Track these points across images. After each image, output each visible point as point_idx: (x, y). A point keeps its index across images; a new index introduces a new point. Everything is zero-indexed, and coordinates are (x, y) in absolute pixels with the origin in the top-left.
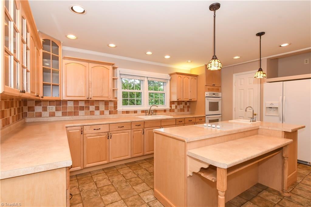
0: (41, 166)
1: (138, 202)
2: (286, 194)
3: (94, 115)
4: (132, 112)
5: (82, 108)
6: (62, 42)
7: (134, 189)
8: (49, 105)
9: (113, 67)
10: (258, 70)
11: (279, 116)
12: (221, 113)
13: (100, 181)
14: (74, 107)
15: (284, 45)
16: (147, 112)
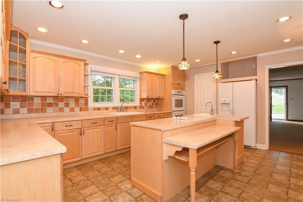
0: (38, 152)
1: (117, 191)
2: (237, 171)
3: (63, 111)
4: (103, 109)
5: (50, 105)
6: (30, 35)
7: (110, 180)
8: (13, 102)
9: (84, 63)
10: (215, 72)
11: (230, 110)
12: (185, 110)
13: (75, 177)
14: (41, 103)
15: (234, 53)
16: (118, 109)
